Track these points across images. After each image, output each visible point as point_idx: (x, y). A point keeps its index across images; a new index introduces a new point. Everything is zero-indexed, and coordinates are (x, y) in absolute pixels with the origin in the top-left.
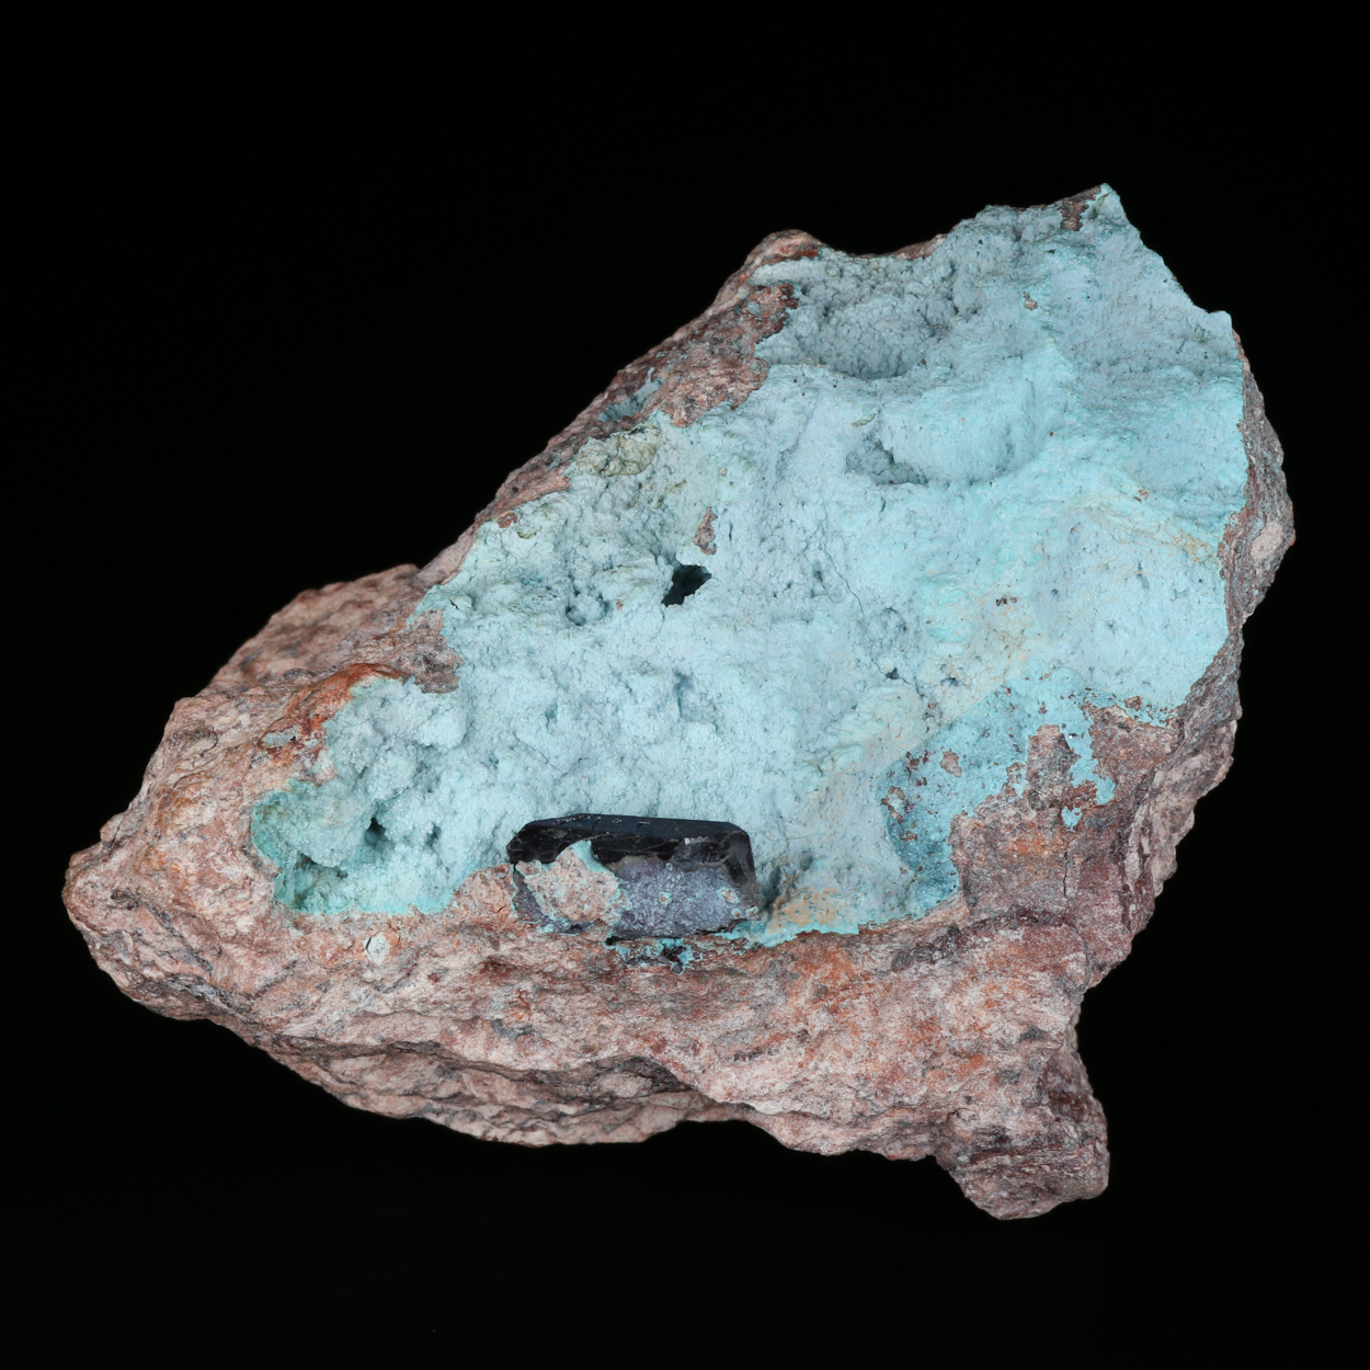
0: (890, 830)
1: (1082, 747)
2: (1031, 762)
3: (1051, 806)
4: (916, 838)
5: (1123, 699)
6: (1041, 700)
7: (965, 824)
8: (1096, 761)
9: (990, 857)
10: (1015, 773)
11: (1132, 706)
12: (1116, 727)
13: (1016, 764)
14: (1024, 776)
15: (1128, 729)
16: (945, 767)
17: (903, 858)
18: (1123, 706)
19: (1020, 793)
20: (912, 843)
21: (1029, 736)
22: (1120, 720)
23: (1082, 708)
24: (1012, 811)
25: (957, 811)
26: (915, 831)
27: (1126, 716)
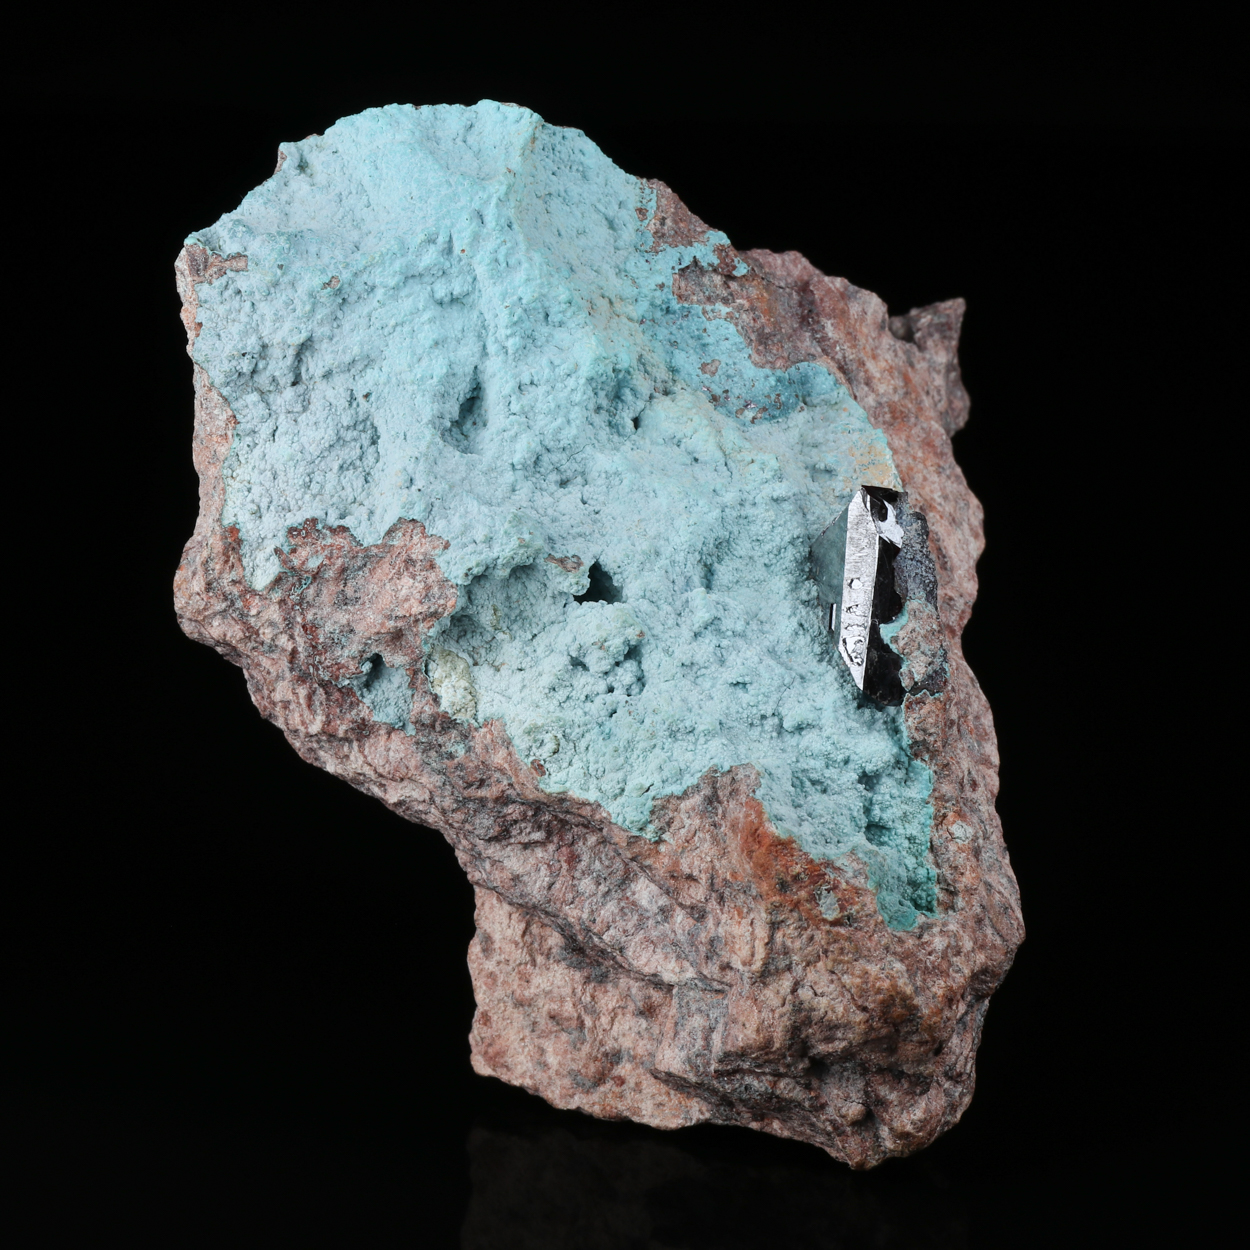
0: (774, 417)
1: (688, 254)
2: (699, 302)
3: (729, 287)
4: (779, 395)
5: (639, 223)
6: (654, 287)
7: (756, 357)
8: (695, 244)
9: (775, 340)
10: (711, 315)
11: (644, 215)
12: (666, 228)
13: (703, 313)
14: (713, 307)
15: (664, 219)
16: (713, 374)
17: (793, 409)
18: (647, 221)
19: (729, 310)
20: (783, 398)
21: (678, 303)
22: (658, 225)
23: (657, 253)
24: (744, 316)
25: (749, 364)
26: (773, 397)
27: (653, 221)
